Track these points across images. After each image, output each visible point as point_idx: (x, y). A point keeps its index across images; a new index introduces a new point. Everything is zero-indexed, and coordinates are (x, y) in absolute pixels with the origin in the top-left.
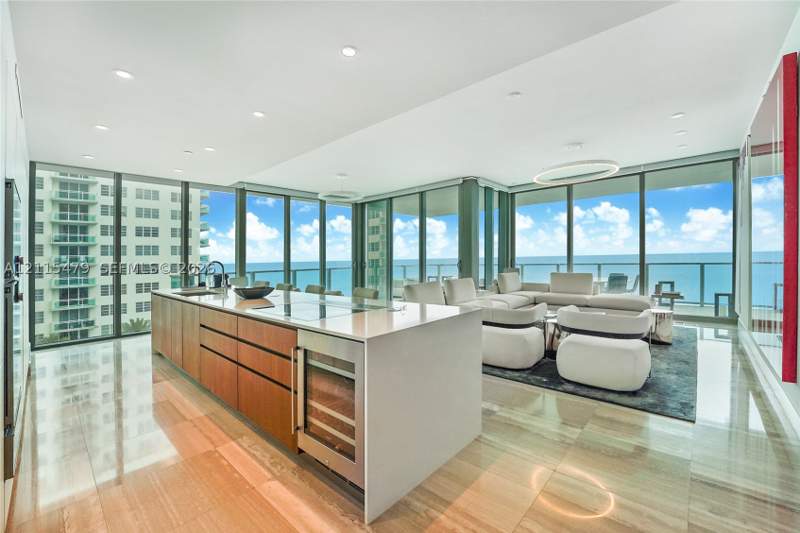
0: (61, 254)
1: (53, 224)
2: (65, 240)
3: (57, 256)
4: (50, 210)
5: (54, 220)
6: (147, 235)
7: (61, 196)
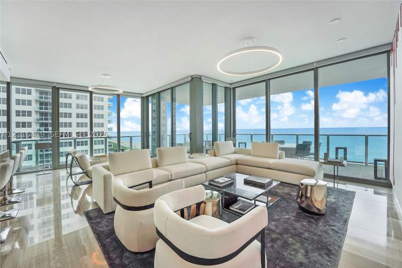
0: (40, 127)
1: (36, 112)
2: (42, 120)
3: (39, 128)
4: (35, 105)
5: (36, 110)
6: (82, 117)
7: (40, 98)
